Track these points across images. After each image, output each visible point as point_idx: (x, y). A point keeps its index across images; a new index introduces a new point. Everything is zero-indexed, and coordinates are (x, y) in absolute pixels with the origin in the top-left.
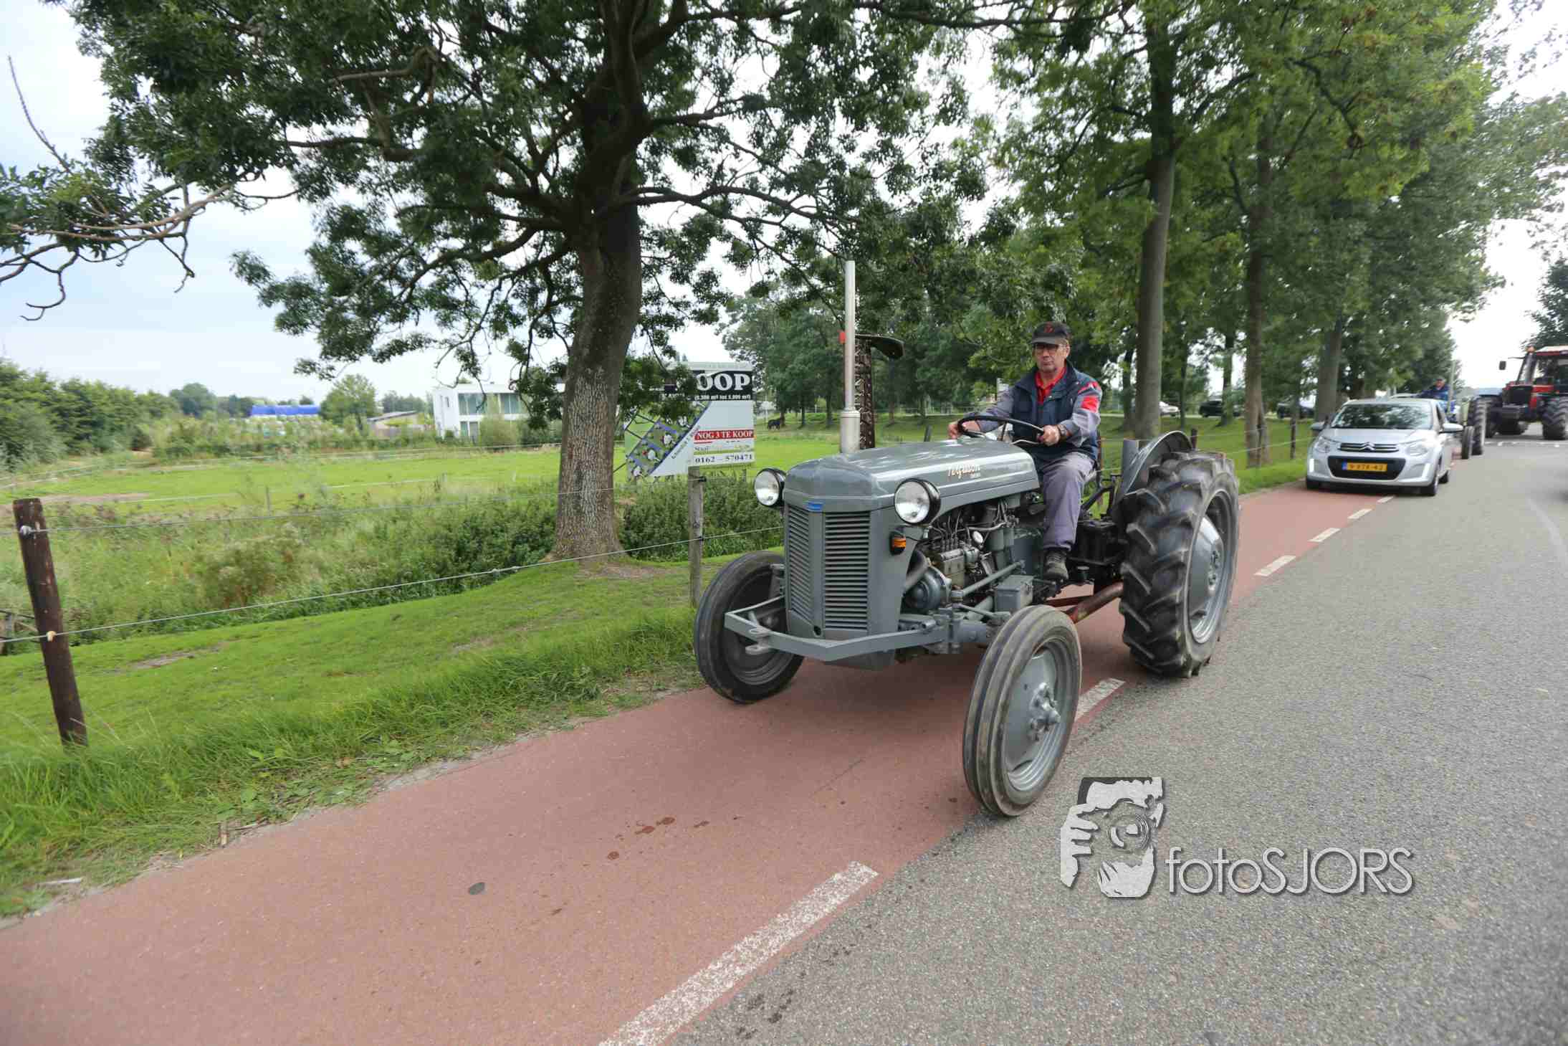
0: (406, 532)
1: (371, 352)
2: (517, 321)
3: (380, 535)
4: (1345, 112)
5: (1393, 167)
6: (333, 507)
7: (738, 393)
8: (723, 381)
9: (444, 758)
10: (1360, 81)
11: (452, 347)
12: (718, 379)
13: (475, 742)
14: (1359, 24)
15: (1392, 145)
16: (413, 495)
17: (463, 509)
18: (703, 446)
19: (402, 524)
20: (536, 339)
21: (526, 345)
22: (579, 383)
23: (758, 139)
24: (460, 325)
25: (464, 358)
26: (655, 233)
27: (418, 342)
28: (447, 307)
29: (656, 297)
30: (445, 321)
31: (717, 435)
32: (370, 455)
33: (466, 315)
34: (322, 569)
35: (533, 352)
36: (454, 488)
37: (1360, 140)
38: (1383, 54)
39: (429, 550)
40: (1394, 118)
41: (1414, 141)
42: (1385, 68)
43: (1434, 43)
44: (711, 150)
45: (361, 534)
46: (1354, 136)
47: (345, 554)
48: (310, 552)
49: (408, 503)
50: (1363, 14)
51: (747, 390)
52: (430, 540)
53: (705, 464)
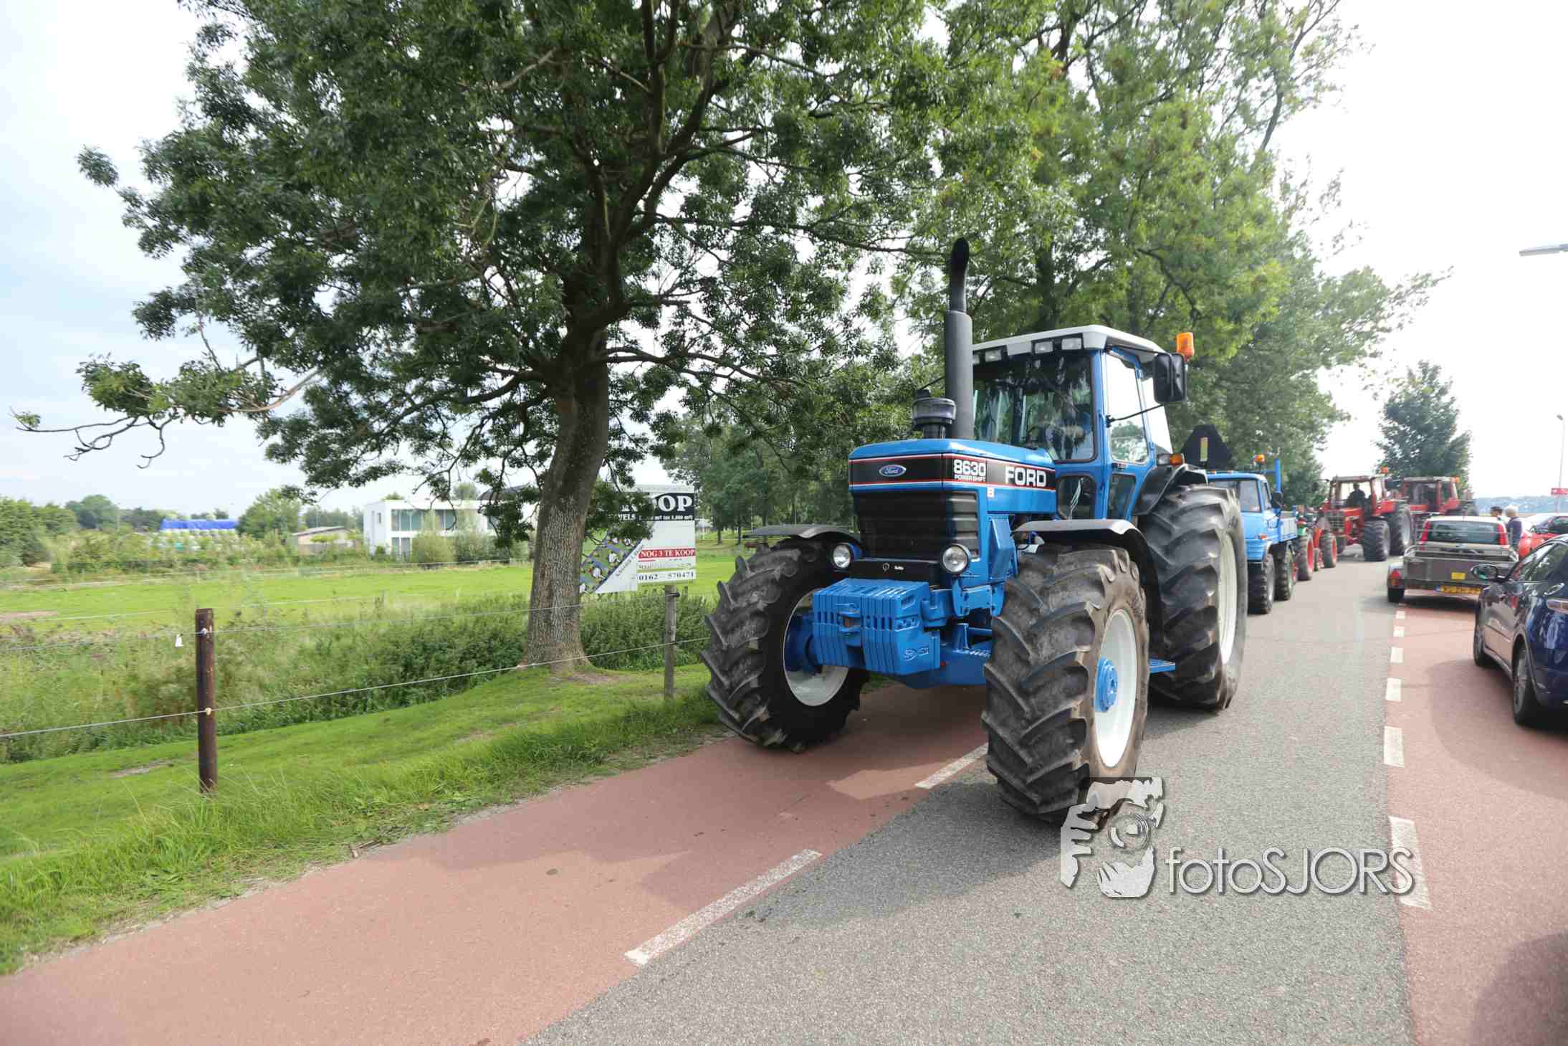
0: (351, 649)
1: (347, 477)
2: (490, 453)
3: (322, 653)
4: (1185, 291)
5: (1224, 336)
6: (269, 625)
7: (680, 513)
8: (667, 503)
9: (498, 803)
10: (1192, 269)
11: (424, 473)
12: (662, 499)
13: (517, 794)
14: (1187, 229)
15: (1223, 318)
16: (355, 611)
17: (408, 626)
18: (647, 564)
19: (347, 641)
20: (507, 469)
21: (498, 474)
22: (552, 510)
23: (712, 311)
24: (433, 453)
25: (435, 484)
26: (620, 381)
27: (393, 468)
28: (423, 439)
29: (617, 434)
30: (420, 450)
31: (660, 553)
32: (296, 572)
33: (440, 445)
34: (262, 687)
35: (505, 480)
36: (395, 605)
37: (1199, 313)
38: (1207, 251)
39: (375, 665)
40: (1221, 301)
41: (1237, 318)
42: (1209, 262)
43: (1244, 248)
44: (675, 324)
45: (302, 651)
46: (1194, 310)
47: (288, 673)
48: (249, 668)
49: (350, 620)
50: (1188, 222)
51: (690, 511)
52: (376, 656)
53: (649, 581)
